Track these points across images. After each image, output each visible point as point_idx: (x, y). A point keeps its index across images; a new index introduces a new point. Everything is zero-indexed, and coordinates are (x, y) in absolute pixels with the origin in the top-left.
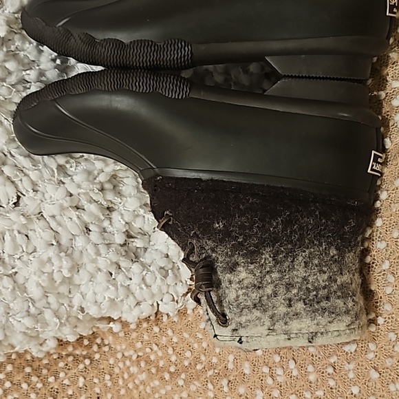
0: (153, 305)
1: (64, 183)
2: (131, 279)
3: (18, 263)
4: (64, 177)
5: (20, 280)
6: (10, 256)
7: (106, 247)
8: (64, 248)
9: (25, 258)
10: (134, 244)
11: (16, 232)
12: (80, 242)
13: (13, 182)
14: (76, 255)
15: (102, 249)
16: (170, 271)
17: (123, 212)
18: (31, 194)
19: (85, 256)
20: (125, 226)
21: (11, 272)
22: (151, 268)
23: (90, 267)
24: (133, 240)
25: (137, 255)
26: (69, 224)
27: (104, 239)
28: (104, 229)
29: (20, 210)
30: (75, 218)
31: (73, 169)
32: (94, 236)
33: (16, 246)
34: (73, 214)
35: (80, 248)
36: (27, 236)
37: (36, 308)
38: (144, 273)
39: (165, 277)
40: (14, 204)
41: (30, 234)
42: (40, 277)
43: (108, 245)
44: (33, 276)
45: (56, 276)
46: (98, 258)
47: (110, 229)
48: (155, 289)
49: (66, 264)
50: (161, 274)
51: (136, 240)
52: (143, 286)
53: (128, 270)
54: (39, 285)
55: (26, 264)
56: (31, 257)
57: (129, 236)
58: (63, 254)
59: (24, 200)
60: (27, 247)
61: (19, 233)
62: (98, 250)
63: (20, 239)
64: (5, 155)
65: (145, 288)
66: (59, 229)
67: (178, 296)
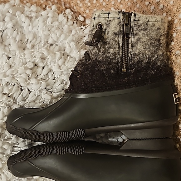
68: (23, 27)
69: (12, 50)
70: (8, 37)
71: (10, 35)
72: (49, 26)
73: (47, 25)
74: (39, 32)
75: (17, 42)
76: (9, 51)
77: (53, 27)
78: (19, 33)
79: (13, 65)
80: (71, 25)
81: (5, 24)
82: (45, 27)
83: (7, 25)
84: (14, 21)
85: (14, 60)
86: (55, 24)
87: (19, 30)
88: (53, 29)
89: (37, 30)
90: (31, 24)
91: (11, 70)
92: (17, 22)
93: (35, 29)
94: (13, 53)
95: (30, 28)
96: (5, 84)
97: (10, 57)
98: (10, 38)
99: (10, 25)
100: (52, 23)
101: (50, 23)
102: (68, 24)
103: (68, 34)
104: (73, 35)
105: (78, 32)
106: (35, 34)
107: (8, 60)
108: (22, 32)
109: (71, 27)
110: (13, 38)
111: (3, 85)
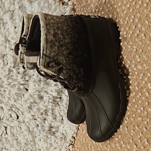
0: (60, 149)
1: (31, 112)
2: (52, 141)
3: (18, 136)
4: (31, 110)
5: (19, 141)
6: (16, 134)
7: (42, 131)
8: (31, 131)
9: (20, 134)
10: (53, 130)
11: (17, 127)
12: (35, 130)
13: (16, 113)
14: (34, 134)
15: (42, 132)
16: (63, 139)
17: (48, 120)
18: (22, 115)
19: (36, 134)
20: (49, 125)
21: (16, 138)
22: (58, 138)
23: (38, 137)
24: (52, 129)
25: (54, 133)
26: (32, 124)
27: (42, 129)
28: (43, 125)
29: (19, 120)
30: (34, 122)
31: (33, 108)
32: (39, 128)
33: (17, 131)
34: (33, 121)
35: (35, 131)
36: (21, 128)
37: (26, 149)
38: (55, 139)
39: (62, 140)
40: (17, 118)
41: (21, 127)
42: (24, 140)
43: (44, 131)
44: (22, 140)
45: (28, 140)
46: (40, 134)
47: (45, 126)
48: (59, 144)
49: (30, 136)
50: (60, 140)
51: (53, 129)
52: (55, 143)
53: (51, 138)
54: (23, 142)
55: (20, 136)
56: (22, 134)
57: (51, 128)
58: (29, 133)
59: (20, 117)
60: (20, 131)
61: (18, 127)
62: (40, 132)
63: (18, 129)
64: (13, 105)
65: (56, 144)
66: (29, 126)
67: (67, 147)
68: (26, 8)
69: (17, 23)
70: (15, 15)
71: (17, 13)
72: (42, 7)
73: (41, 6)
74: (35, 10)
75: (20, 18)
76: (15, 23)
77: (44, 7)
78: (23, 12)
79: (18, 32)
80: (57, 5)
81: (14, 6)
82: (39, 7)
83: (16, 7)
84: (20, 4)
85: (18, 29)
86: (45, 5)
87: (23, 10)
88: (45, 8)
89: (34, 10)
90: (30, 5)
91: (16, 35)
92: (22, 5)
93: (33, 9)
94: (18, 24)
95: (30, 8)
96: (13, 44)
97: (16, 27)
98: (17, 15)
99: (17, 7)
100: (44, 5)
101: (43, 4)
102: (56, 5)
103: (54, 11)
104: (57, 12)
105: (61, 10)
106: (33, 12)
107: (15, 29)
108: (25, 11)
109: (57, 7)
110: (18, 15)
111: (12, 44)
